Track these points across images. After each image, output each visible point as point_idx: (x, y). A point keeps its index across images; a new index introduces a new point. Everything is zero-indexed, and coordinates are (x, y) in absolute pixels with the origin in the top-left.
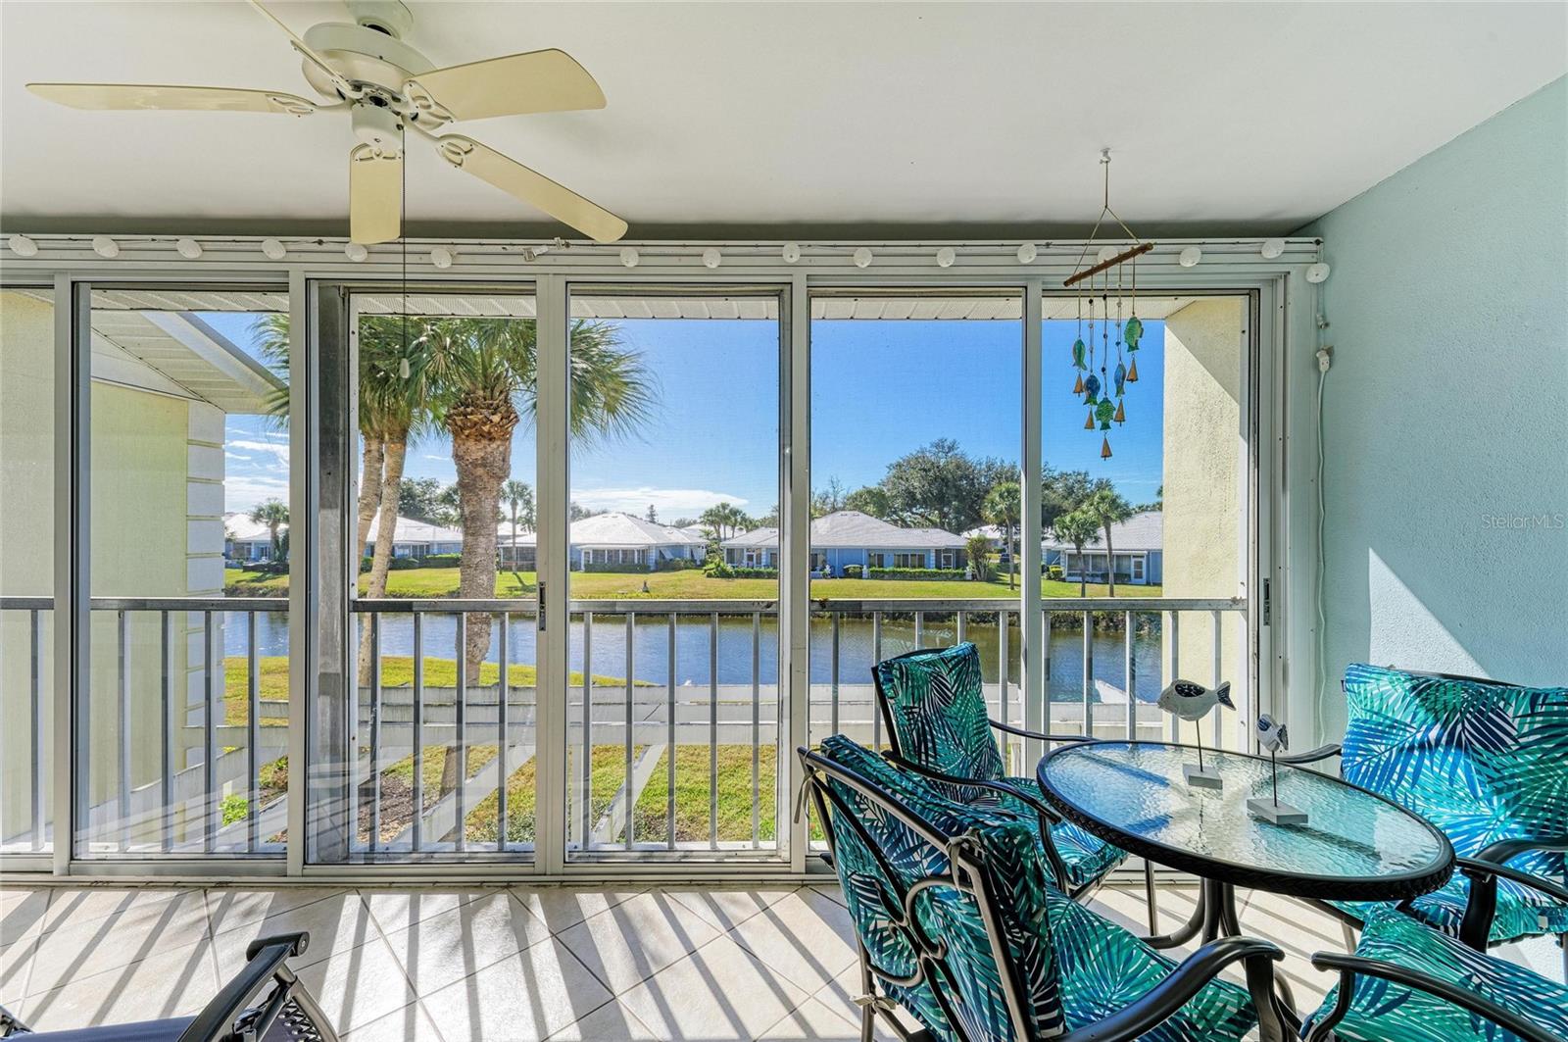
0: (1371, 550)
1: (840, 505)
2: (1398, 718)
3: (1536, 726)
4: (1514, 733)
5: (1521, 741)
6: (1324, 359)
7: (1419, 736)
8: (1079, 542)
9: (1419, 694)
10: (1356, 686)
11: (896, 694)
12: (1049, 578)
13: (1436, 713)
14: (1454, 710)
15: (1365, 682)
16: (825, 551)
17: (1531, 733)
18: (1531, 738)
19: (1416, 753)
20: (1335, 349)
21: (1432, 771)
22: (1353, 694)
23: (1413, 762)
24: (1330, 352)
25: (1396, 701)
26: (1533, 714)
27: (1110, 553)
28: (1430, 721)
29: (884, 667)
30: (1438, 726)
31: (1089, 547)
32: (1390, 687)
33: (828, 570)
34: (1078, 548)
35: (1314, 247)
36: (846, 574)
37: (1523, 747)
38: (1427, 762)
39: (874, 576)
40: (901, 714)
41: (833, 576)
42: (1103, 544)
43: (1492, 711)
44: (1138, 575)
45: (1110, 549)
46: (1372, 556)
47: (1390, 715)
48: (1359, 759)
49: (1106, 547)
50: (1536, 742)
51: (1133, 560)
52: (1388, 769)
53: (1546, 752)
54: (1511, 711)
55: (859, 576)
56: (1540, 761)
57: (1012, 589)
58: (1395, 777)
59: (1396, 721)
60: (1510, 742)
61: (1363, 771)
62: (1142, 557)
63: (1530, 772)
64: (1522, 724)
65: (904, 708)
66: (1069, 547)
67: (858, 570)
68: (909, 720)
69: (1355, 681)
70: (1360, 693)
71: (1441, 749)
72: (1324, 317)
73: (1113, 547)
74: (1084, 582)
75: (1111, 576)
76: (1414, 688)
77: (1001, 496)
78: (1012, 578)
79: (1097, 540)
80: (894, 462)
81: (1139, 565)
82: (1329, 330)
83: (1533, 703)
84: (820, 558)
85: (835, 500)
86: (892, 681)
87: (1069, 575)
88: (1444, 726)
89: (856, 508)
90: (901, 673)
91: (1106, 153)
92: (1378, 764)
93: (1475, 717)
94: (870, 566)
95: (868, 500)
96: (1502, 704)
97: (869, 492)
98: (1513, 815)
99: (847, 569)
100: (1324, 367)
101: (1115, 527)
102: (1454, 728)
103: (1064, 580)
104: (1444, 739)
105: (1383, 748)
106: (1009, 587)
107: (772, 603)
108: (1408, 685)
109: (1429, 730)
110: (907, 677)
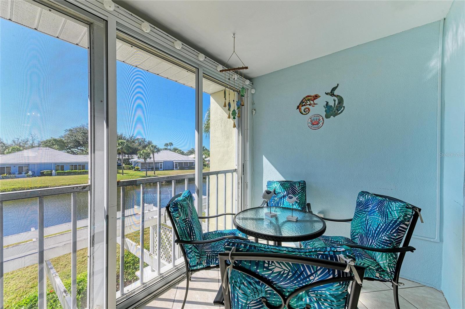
0: (263, 156)
1: (36, 145)
2: (279, 191)
3: (301, 188)
4: (297, 190)
5: (298, 192)
6: (254, 112)
7: (283, 194)
8: (145, 159)
9: (282, 186)
10: (270, 186)
11: (180, 215)
12: (135, 170)
13: (285, 189)
14: (288, 188)
15: (272, 185)
16: (28, 165)
17: (300, 190)
18: (300, 191)
19: (283, 198)
20: (256, 109)
21: (286, 201)
22: (270, 188)
23: (282, 200)
24: (255, 110)
25: (278, 188)
26: (300, 186)
27: (154, 162)
28: (284, 191)
29: (173, 205)
30: (286, 192)
31: (148, 160)
32: (276, 185)
33: (30, 173)
34: (145, 161)
35: (251, 85)
36: (42, 174)
37: (299, 193)
38: (285, 200)
39: (59, 174)
40: (182, 223)
41: (33, 176)
42: (152, 159)
43: (294, 187)
44: (161, 168)
45: (154, 161)
46: (264, 157)
47: (277, 191)
48: (273, 202)
49: (153, 160)
50: (301, 191)
51: (160, 164)
52: (278, 203)
53: (302, 193)
54: (296, 187)
55: (51, 175)
56: (301, 195)
57: (123, 174)
58: (280, 204)
59: (279, 192)
60: (297, 192)
61: (274, 204)
62: (162, 163)
63: (301, 197)
64: (298, 188)
65: (183, 220)
66: (142, 160)
67: (50, 172)
68: (186, 224)
69: (270, 185)
70: (271, 187)
71: (286, 196)
72: (253, 102)
73: (155, 160)
74: (147, 171)
75: (154, 168)
76: (281, 184)
77: (119, 144)
78: (123, 171)
79: (150, 158)
80: (68, 129)
81: (161, 165)
82: (254, 105)
83: (299, 184)
84: (25, 169)
85: (33, 142)
86: (178, 210)
87: (141, 169)
88: (287, 191)
89: (46, 146)
90: (181, 206)
91: (234, 35)
92: (276, 202)
93: (291, 189)
94: (56, 170)
95: (54, 143)
96: (295, 185)
97: (55, 140)
98: (299, 207)
99: (43, 172)
100: (254, 113)
101: (155, 154)
102: (288, 191)
103: (140, 171)
104: (287, 194)
105: (277, 198)
106: (122, 174)
107: (87, 186)
108: (279, 184)
109: (284, 193)
110: (183, 207)
